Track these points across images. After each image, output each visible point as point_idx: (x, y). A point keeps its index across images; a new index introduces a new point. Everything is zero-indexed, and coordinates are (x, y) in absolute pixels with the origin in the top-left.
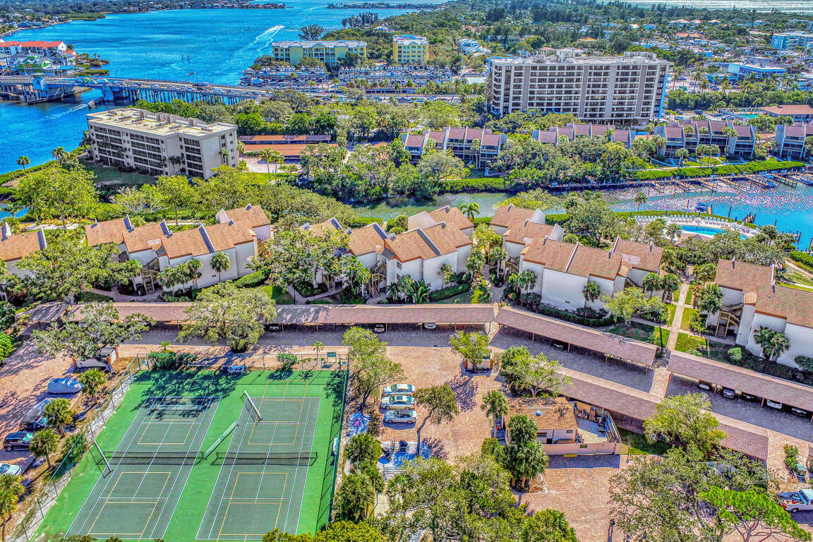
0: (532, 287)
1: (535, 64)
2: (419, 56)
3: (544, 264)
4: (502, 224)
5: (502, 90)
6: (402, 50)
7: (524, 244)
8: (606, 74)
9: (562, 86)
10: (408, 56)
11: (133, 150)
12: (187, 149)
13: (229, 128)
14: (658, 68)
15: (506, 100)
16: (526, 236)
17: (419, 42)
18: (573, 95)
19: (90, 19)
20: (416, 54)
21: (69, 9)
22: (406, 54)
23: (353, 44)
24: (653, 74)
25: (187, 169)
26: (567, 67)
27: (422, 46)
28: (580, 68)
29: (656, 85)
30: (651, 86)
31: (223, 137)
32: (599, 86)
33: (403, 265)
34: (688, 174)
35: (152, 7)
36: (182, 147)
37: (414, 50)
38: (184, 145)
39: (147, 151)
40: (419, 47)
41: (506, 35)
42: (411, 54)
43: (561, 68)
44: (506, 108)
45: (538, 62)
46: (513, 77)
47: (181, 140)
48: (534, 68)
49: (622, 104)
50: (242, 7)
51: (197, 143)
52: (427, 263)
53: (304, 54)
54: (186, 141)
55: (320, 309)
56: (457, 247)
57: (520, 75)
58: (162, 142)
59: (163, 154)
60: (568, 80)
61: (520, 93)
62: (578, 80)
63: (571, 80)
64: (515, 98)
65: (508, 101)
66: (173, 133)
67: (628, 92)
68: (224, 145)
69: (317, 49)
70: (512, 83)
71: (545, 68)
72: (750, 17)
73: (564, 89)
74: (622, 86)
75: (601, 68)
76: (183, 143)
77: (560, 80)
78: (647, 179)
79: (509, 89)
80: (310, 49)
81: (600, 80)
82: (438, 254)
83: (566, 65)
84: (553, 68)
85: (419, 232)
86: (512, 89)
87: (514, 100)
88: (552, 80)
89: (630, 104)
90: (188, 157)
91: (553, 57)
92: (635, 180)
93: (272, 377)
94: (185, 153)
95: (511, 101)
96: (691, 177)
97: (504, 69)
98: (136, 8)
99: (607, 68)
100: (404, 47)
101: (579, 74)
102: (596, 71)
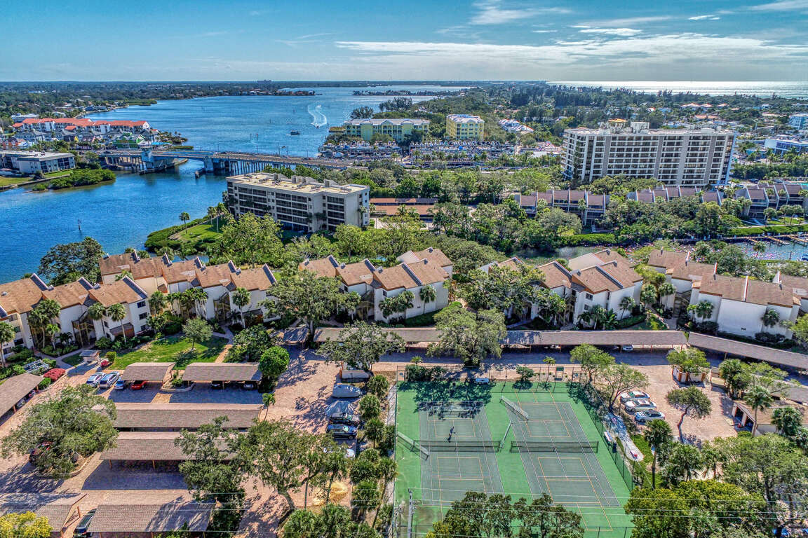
0: (709, 317)
1: (614, 135)
2: (476, 134)
3: (721, 295)
4: (658, 265)
5: (585, 159)
6: (461, 127)
7: (691, 281)
8: (678, 144)
9: (638, 154)
10: (466, 134)
11: (278, 208)
12: (330, 207)
13: (362, 189)
14: (727, 138)
15: (588, 168)
16: (689, 273)
17: (476, 121)
18: (648, 164)
19: (144, 104)
20: (473, 132)
21: (122, 96)
22: (464, 132)
23: (418, 122)
24: (721, 143)
25: (328, 224)
26: (644, 137)
27: (479, 125)
28: (655, 138)
29: (724, 155)
30: (719, 155)
31: (361, 196)
32: (671, 155)
33: (594, 296)
34: (778, 231)
35: (195, 94)
36: (324, 205)
37: (471, 127)
38: (327, 203)
39: (292, 208)
40: (477, 125)
41: (541, 116)
42: (468, 131)
43: (639, 138)
44: (587, 175)
45: (617, 133)
46: (595, 147)
47: (324, 198)
48: (614, 138)
49: (692, 171)
50: (276, 94)
51: (342, 200)
52: (612, 295)
53: (374, 131)
54: (330, 199)
55: (533, 334)
56: (634, 282)
57: (601, 144)
58: (310, 200)
59: (309, 211)
60: (643, 150)
61: (600, 161)
62: (653, 150)
63: (647, 150)
64: (595, 166)
65: (590, 169)
66: (315, 192)
67: (697, 160)
68: (361, 203)
69: (385, 127)
70: (594, 153)
71: (624, 138)
72: (754, 102)
73: (639, 158)
74: (692, 155)
75: (674, 138)
76: (326, 201)
77: (637, 150)
78: (742, 235)
79: (591, 158)
80: (380, 126)
81: (672, 149)
82: (621, 287)
83: (642, 135)
84: (631, 138)
85: (597, 268)
86: (593, 158)
87: (594, 168)
88: (629, 150)
89: (699, 172)
90: (330, 214)
91: (628, 129)
92: (731, 236)
93: (515, 386)
94: (327, 210)
95: (592, 169)
96: (781, 234)
97: (587, 140)
98: (182, 95)
99: (680, 138)
100: (463, 125)
101: (654, 144)
102: (669, 141)
